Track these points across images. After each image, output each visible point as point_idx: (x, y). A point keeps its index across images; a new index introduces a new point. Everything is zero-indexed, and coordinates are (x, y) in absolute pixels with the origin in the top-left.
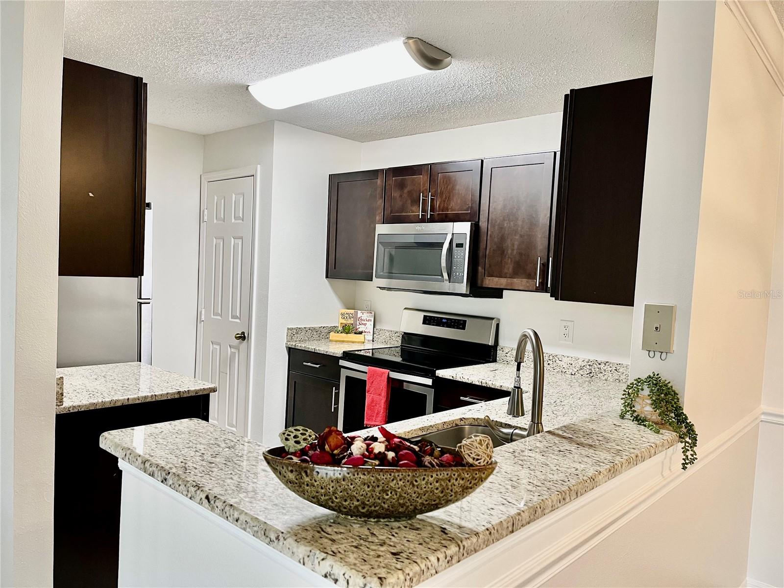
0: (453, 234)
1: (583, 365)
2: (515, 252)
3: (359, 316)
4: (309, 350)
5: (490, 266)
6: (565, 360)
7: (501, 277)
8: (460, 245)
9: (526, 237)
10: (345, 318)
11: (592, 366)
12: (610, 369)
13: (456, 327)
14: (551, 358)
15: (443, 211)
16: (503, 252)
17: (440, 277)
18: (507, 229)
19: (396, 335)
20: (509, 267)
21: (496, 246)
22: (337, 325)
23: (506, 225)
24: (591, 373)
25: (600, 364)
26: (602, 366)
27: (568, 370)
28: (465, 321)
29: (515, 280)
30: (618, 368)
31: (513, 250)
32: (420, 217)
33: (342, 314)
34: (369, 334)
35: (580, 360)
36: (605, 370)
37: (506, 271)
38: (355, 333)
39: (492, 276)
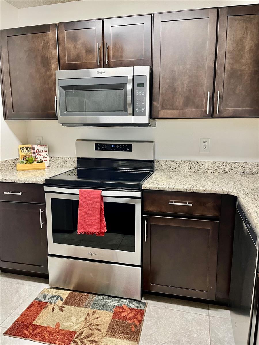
0: (133, 76)
1: (219, 166)
2: (185, 90)
3: (36, 149)
4: (8, 181)
5: (163, 101)
6: (206, 164)
7: (173, 109)
8: (140, 85)
9: (194, 78)
10: (24, 151)
11: (225, 166)
12: (239, 166)
13: (124, 150)
14: (196, 163)
15: (117, 59)
16: (175, 89)
17: (123, 112)
18: (177, 72)
19: (69, 160)
20: (180, 101)
21: (168, 85)
22: (18, 157)
23: (176, 68)
24: (225, 170)
25: (231, 164)
26: (233, 165)
27: (208, 170)
28: (131, 145)
29: (186, 110)
30: (244, 165)
31: (183, 88)
32: (98, 64)
33: (22, 149)
34: (46, 161)
35: (217, 163)
36: (235, 168)
37: (177, 104)
38: (37, 162)
39: (165, 109)
